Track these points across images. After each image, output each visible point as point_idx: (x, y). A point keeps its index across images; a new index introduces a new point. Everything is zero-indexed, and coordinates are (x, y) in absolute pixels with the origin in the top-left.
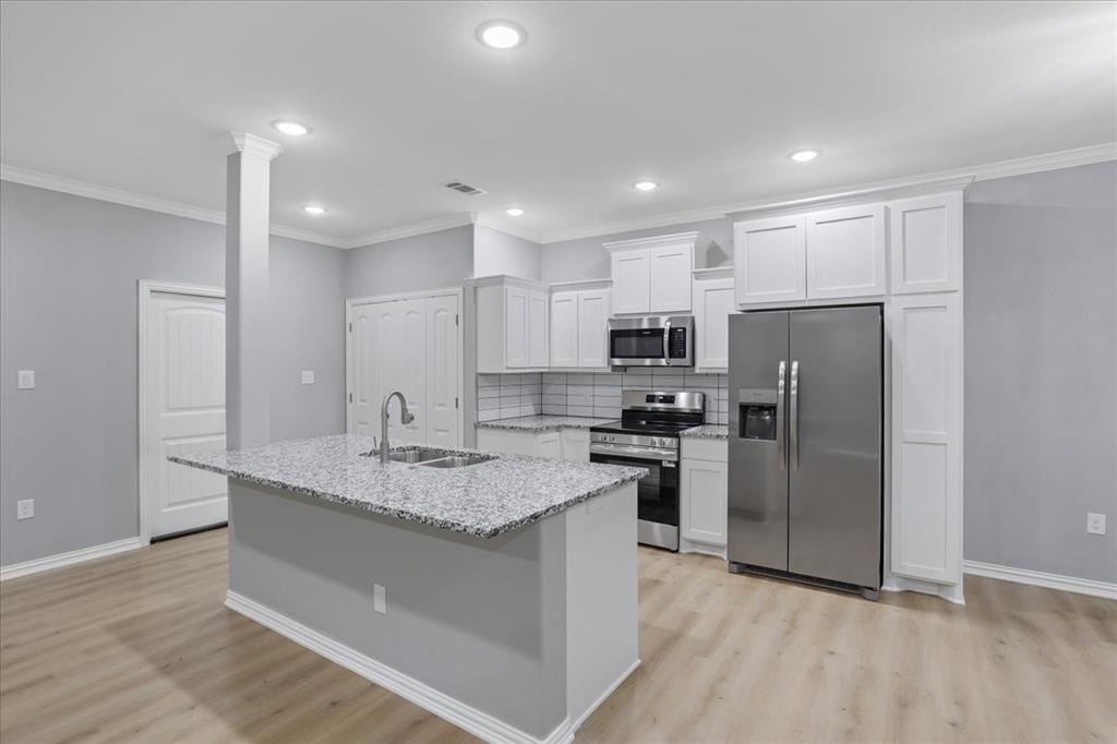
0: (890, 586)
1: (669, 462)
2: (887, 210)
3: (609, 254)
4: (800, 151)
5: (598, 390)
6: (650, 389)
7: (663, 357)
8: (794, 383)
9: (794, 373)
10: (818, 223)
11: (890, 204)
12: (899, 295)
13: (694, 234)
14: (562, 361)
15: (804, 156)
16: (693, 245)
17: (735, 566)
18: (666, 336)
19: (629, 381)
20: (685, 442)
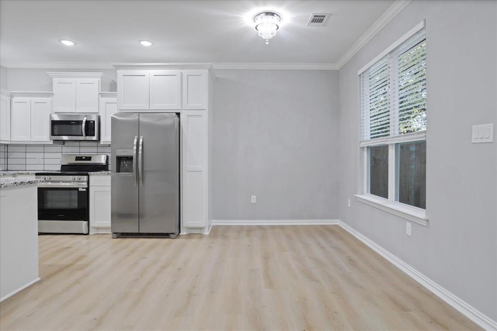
0: (183, 232)
1: (83, 188)
2: (182, 73)
3: (51, 79)
4: (144, 40)
5: (47, 155)
6: (79, 154)
7: (82, 135)
8: (140, 148)
9: (140, 143)
10: (154, 75)
11: (182, 71)
12: (186, 110)
13: (100, 74)
14: (18, 137)
15: (146, 44)
16: (100, 79)
17: (115, 235)
18: (84, 125)
19: (66, 149)
20: (91, 178)
